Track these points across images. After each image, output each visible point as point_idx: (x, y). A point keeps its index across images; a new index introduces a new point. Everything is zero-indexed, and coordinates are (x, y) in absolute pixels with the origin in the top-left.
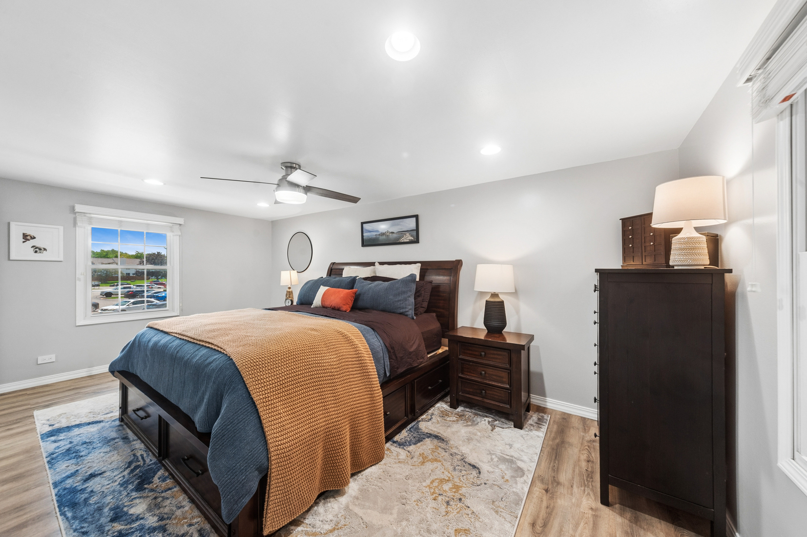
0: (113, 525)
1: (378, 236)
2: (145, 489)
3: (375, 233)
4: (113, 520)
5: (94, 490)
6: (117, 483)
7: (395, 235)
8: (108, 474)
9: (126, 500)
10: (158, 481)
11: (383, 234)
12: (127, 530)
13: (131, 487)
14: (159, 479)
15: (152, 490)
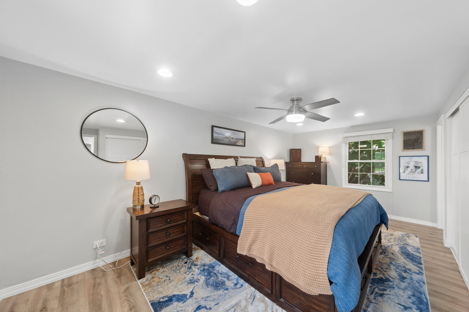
0: (406, 277)
1: (224, 138)
2: (385, 278)
3: (222, 136)
4: (405, 278)
5: (407, 297)
6: (395, 291)
7: (234, 140)
8: (396, 301)
9: (396, 281)
10: (378, 275)
11: (227, 138)
12: (403, 272)
13: (391, 284)
14: (377, 276)
15: (384, 274)
